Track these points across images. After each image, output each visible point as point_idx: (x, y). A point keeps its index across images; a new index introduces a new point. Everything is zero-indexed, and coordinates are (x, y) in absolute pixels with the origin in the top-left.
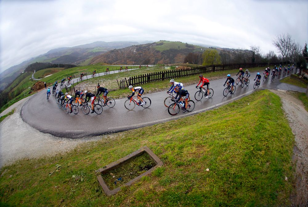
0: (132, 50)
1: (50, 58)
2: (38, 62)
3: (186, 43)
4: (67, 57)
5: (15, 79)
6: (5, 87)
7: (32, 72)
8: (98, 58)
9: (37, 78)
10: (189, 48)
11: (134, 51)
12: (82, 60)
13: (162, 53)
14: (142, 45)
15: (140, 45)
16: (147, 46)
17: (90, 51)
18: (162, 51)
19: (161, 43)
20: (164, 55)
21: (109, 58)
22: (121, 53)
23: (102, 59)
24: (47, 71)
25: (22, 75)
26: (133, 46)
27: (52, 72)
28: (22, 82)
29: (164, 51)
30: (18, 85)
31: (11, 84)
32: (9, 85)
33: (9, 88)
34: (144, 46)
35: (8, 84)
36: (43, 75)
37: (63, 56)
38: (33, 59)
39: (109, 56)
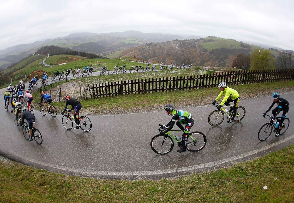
0: (173, 46)
1: (70, 43)
2: (55, 45)
3: (241, 42)
4: (91, 45)
5: (23, 60)
6: (7, 67)
7: (45, 56)
8: (130, 52)
9: (50, 63)
10: (244, 49)
11: (176, 48)
12: (110, 51)
13: (211, 53)
14: (186, 40)
15: (184, 40)
16: (193, 42)
17: (122, 41)
18: (210, 50)
19: (210, 40)
20: (213, 55)
21: (145, 53)
22: (159, 48)
23: (136, 52)
24: (63, 58)
25: (32, 57)
26: (175, 40)
27: (69, 60)
28: (29, 65)
29: (213, 50)
30: (24, 67)
31: (16, 64)
32: (14, 65)
33: (13, 68)
34: (188, 41)
35: (12, 63)
36: (57, 62)
37: (88, 43)
38: (48, 40)
39: (145, 50)
